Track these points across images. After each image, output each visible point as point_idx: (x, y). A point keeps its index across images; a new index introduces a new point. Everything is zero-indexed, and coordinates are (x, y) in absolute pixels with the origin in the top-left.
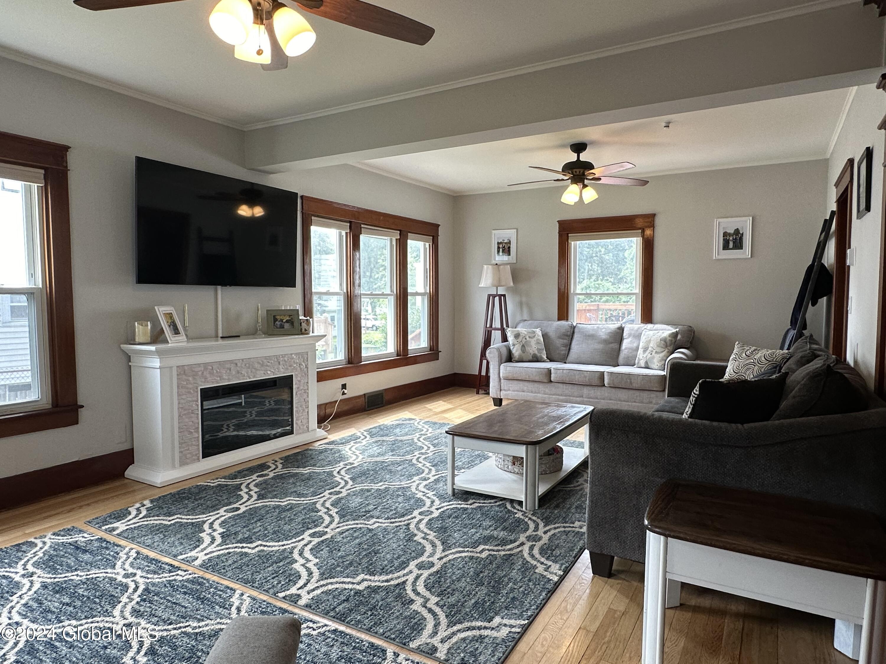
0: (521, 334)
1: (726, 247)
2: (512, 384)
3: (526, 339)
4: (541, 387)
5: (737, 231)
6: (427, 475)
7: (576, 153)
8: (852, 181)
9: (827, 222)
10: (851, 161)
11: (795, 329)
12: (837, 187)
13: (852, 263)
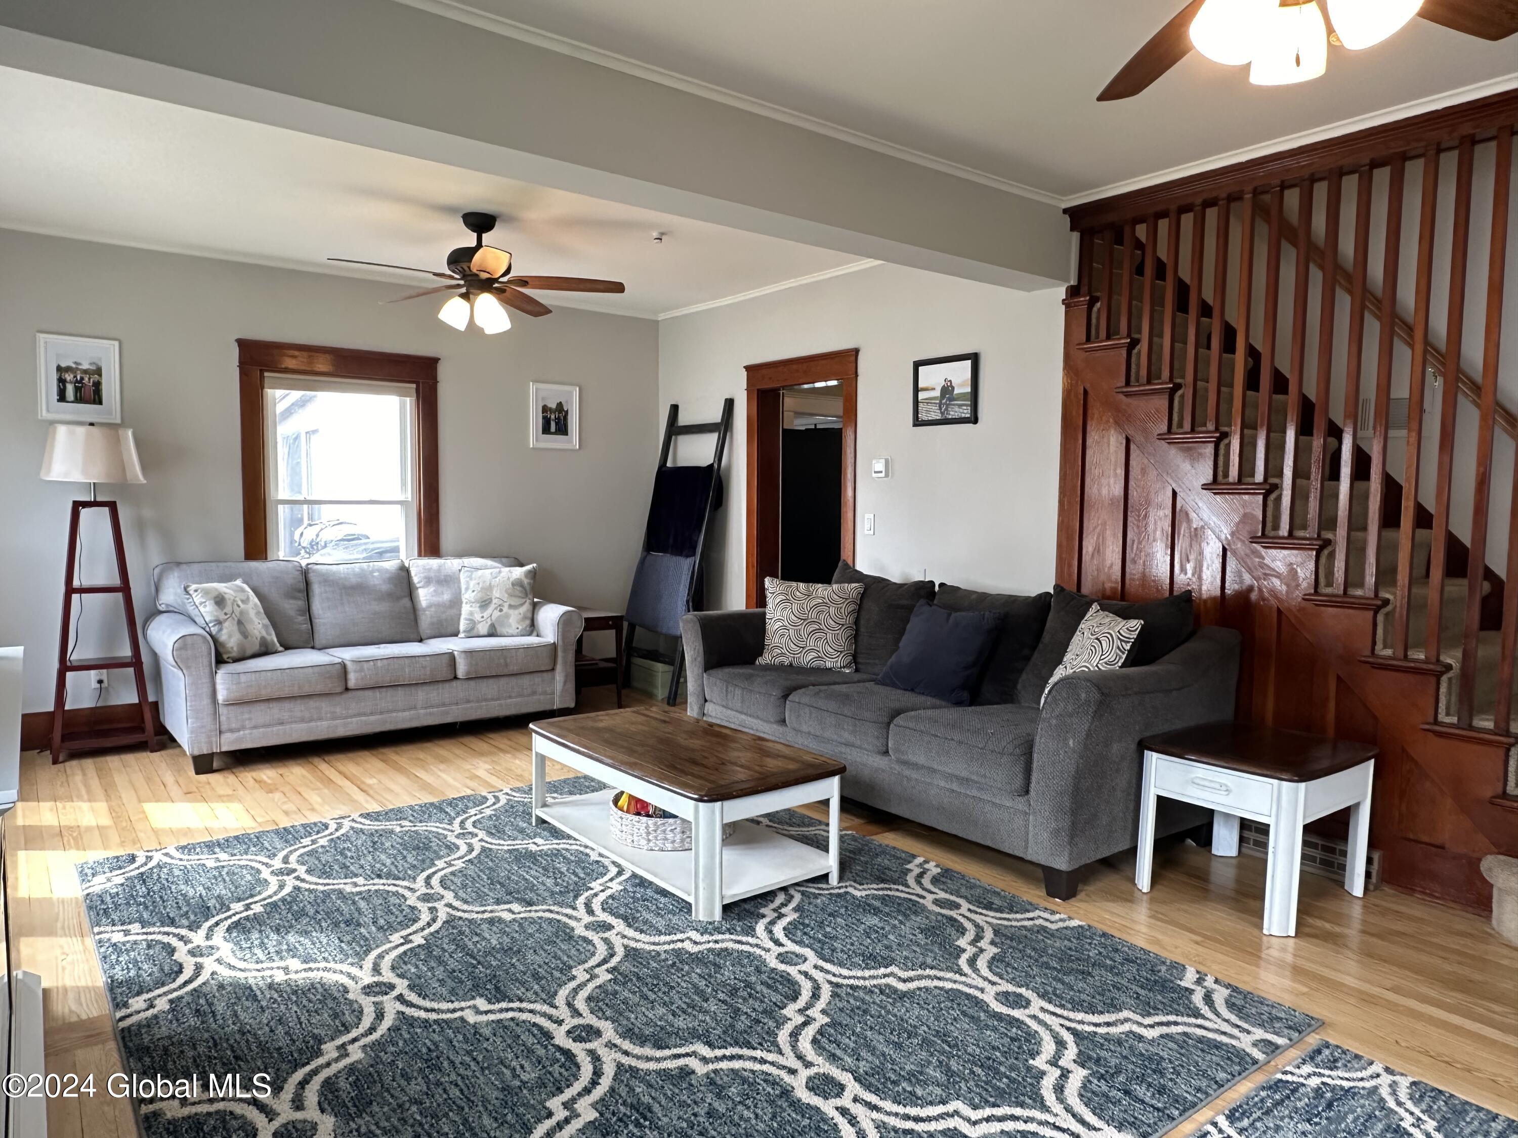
1: (546, 430)
3: (239, 606)
4: (325, 705)
5: (560, 405)
6: (578, 920)
7: (474, 231)
8: (857, 375)
9: (675, 409)
10: (856, 351)
11: (694, 554)
12: (752, 370)
13: (887, 475)
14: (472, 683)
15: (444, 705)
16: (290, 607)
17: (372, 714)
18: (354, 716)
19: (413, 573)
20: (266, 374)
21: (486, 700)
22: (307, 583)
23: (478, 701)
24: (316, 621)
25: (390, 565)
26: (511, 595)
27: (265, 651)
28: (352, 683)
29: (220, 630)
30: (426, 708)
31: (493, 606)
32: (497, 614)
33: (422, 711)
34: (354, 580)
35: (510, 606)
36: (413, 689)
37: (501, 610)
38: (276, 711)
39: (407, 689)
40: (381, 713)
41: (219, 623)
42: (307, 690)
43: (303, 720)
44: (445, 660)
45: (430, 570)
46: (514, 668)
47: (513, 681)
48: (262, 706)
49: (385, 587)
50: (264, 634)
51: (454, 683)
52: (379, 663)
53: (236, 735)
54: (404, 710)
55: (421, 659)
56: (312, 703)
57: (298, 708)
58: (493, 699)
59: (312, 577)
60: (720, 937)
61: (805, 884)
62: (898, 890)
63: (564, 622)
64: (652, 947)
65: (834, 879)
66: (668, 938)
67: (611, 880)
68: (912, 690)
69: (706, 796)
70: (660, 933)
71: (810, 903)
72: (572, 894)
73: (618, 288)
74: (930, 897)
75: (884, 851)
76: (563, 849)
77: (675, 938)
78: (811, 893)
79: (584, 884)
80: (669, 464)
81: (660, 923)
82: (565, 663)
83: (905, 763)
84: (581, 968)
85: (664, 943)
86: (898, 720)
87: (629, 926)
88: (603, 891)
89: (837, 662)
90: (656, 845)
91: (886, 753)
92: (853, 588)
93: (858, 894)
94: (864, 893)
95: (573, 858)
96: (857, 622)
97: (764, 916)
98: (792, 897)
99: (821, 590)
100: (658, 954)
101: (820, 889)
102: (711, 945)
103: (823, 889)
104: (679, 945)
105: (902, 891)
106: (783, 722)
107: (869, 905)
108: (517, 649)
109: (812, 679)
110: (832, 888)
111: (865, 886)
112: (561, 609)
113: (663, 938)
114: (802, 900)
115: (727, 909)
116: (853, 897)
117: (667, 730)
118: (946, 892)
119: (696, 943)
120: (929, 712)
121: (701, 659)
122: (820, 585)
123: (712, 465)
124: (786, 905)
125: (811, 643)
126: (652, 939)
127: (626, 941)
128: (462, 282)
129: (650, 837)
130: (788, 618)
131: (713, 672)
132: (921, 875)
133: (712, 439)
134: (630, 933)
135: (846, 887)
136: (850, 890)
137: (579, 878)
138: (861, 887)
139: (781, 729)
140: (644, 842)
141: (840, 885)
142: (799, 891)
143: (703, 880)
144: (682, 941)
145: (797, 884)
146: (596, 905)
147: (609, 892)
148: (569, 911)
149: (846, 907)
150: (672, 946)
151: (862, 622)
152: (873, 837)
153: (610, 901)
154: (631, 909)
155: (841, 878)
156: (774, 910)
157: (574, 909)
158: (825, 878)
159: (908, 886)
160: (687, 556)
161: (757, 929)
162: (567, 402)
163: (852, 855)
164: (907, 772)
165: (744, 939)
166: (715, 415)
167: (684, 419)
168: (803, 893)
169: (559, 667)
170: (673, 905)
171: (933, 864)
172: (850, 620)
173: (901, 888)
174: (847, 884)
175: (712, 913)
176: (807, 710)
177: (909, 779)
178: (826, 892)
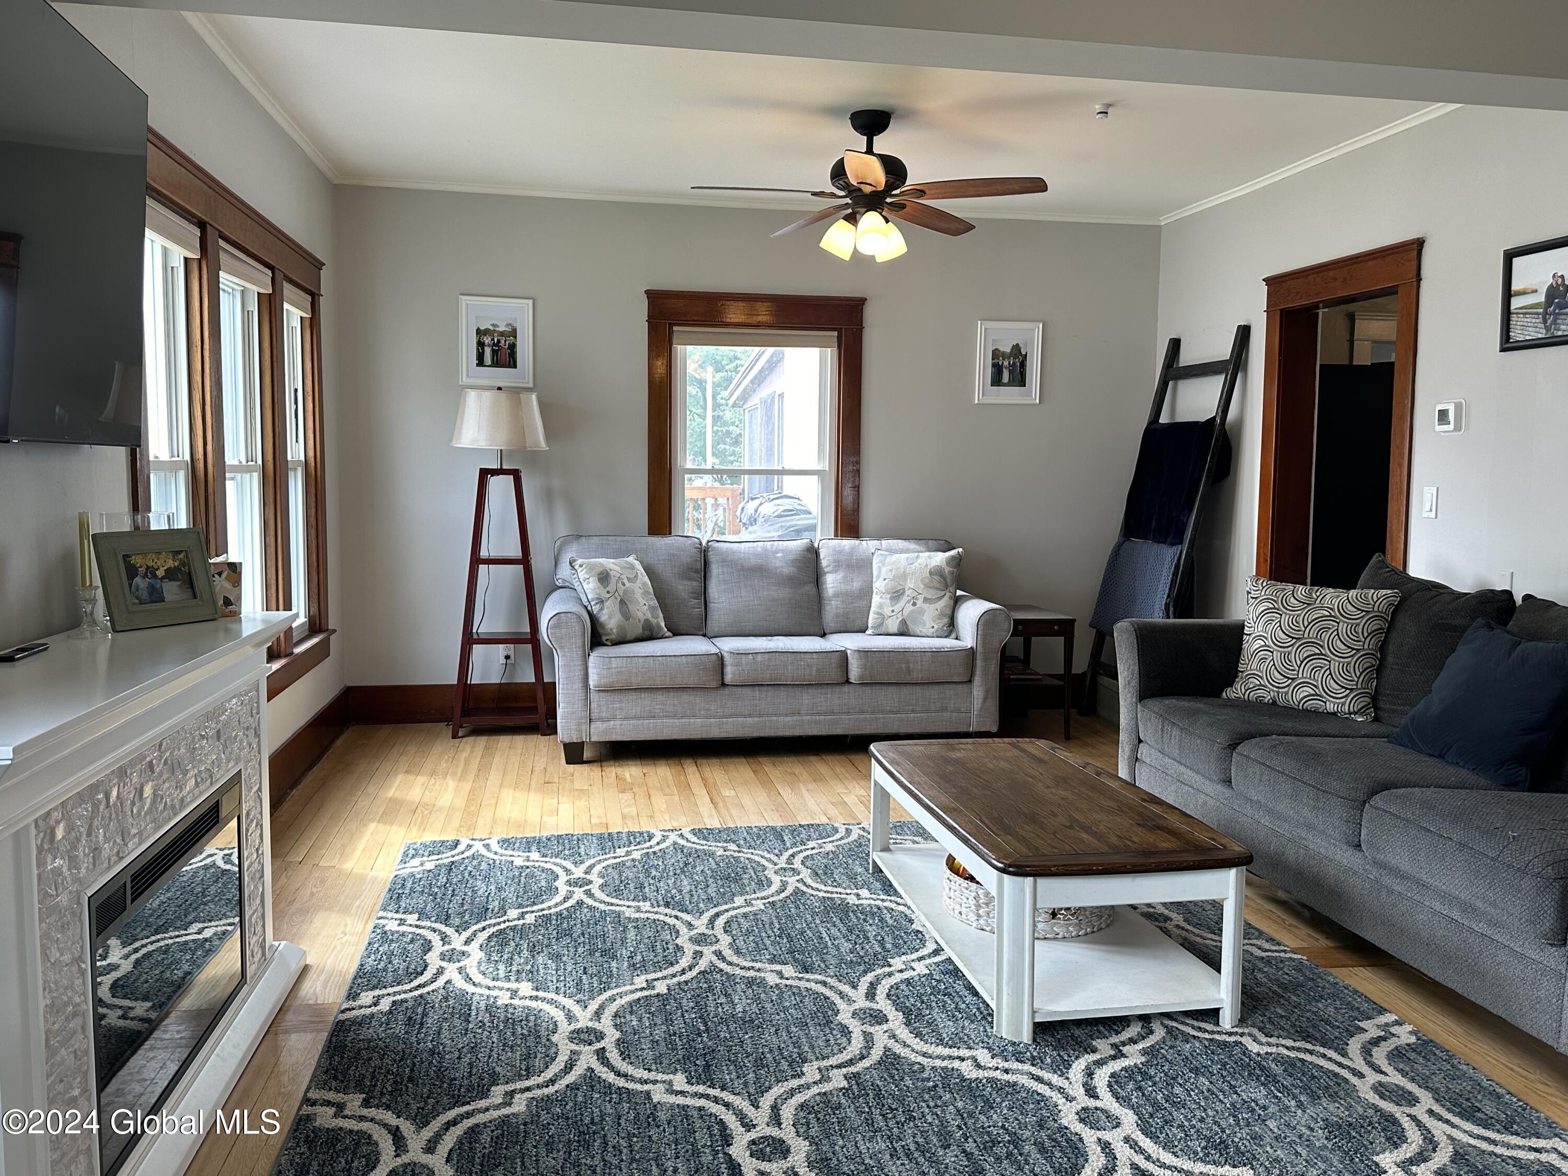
0: (612, 573)
1: (997, 381)
2: (621, 702)
3: (624, 584)
4: (699, 701)
5: (1016, 348)
6: (850, 1001)
7: (864, 134)
8: (1419, 279)
9: (1175, 344)
10: (1419, 244)
11: (1181, 542)
12: (1273, 283)
13: (1458, 428)
14: (867, 690)
15: (833, 713)
16: (684, 588)
17: (750, 715)
18: (731, 716)
19: (823, 553)
20: (675, 328)
21: (883, 712)
22: (706, 563)
23: (873, 713)
24: (711, 606)
25: (799, 544)
26: (928, 586)
27: (649, 635)
28: (728, 678)
29: (602, 609)
30: (812, 714)
31: (905, 598)
32: (909, 608)
33: (807, 718)
34: (753, 561)
35: (926, 600)
36: (797, 690)
37: (914, 604)
38: (646, 702)
39: (790, 689)
40: (760, 716)
41: (601, 601)
42: (679, 681)
43: (675, 716)
44: (835, 660)
45: (840, 552)
46: (916, 676)
47: (918, 690)
48: (633, 696)
49: (786, 571)
50: (649, 616)
51: (846, 688)
52: (759, 658)
53: (605, 725)
54: (786, 715)
55: (808, 656)
56: (686, 697)
57: (671, 702)
58: (891, 712)
59: (712, 557)
60: (1015, 1065)
61: (1181, 1018)
62: (1324, 1056)
63: (986, 622)
64: (920, 1059)
65: (1227, 1020)
66: (946, 1051)
67: (920, 959)
68: (1441, 757)
69: (1010, 866)
70: (941, 1042)
71: (1171, 1047)
72: (862, 968)
73: (1038, 185)
74: (1372, 1077)
75: (1337, 993)
76: (886, 908)
77: (955, 1052)
78: (1183, 1033)
79: (885, 958)
80: (1164, 419)
81: (947, 1027)
82: (985, 674)
83: (1383, 866)
84: (816, 1064)
85: (938, 1057)
86: (1377, 800)
87: (908, 1024)
88: (901, 971)
89: (1344, 704)
91: (1358, 846)
92: (1381, 597)
93: (1254, 1048)
94: (1264, 1050)
95: (890, 922)
96: (1383, 648)
97: (1094, 1050)
98: (1152, 1032)
99: (1331, 597)
100: (923, 1068)
101: (1200, 1029)
102: (998, 1074)
103: (1206, 1031)
104: (956, 1064)
105: (1330, 1059)
106: (1228, 781)
107: (1262, 1068)
108: (923, 652)
110: (1219, 1033)
111: (1273, 1040)
112: (989, 605)
113: (941, 1050)
114: (1164, 1041)
115: (1043, 1030)
116: (1245, 1051)
118: (1404, 1074)
119: (979, 1066)
120: (1429, 793)
121: (1135, 683)
122: (1331, 590)
123: (1214, 418)
124: (1135, 1042)
125: (1305, 673)
126: (926, 1048)
127: (891, 1043)
128: (848, 200)
129: (981, 912)
130: (1274, 636)
131: (1150, 702)
132: (1376, 1042)
133: (1216, 384)
134: (904, 1033)
135: (1242, 1035)
136: (1247, 1041)
137: (884, 948)
138: (1264, 1039)
139: (1227, 792)
140: (973, 917)
141: (1235, 1029)
142: (1166, 1027)
144: (962, 1059)
145: (1168, 1015)
146: (883, 988)
147: (907, 975)
148: (846, 988)
149: (1224, 1065)
150: (945, 1063)
151: (1391, 648)
152: (1332, 970)
153: (903, 987)
154: (923, 1002)
155: (1242, 1021)
156: (1115, 1046)
157: (855, 987)
158: (1213, 1014)
159: (1344, 1054)
160: (1173, 545)
161: (1074, 1066)
162: (1026, 344)
163: (1279, 991)
164: (1387, 880)
165: (1046, 1075)
166: (1223, 350)
167: (1187, 358)
168: (1170, 1031)
169: (977, 680)
171: (1409, 1028)
172: (1370, 644)
173: (1331, 1053)
174: (1246, 1031)
175: (1019, 1032)
176: (1257, 769)
177: (1390, 892)
178: (1207, 1036)
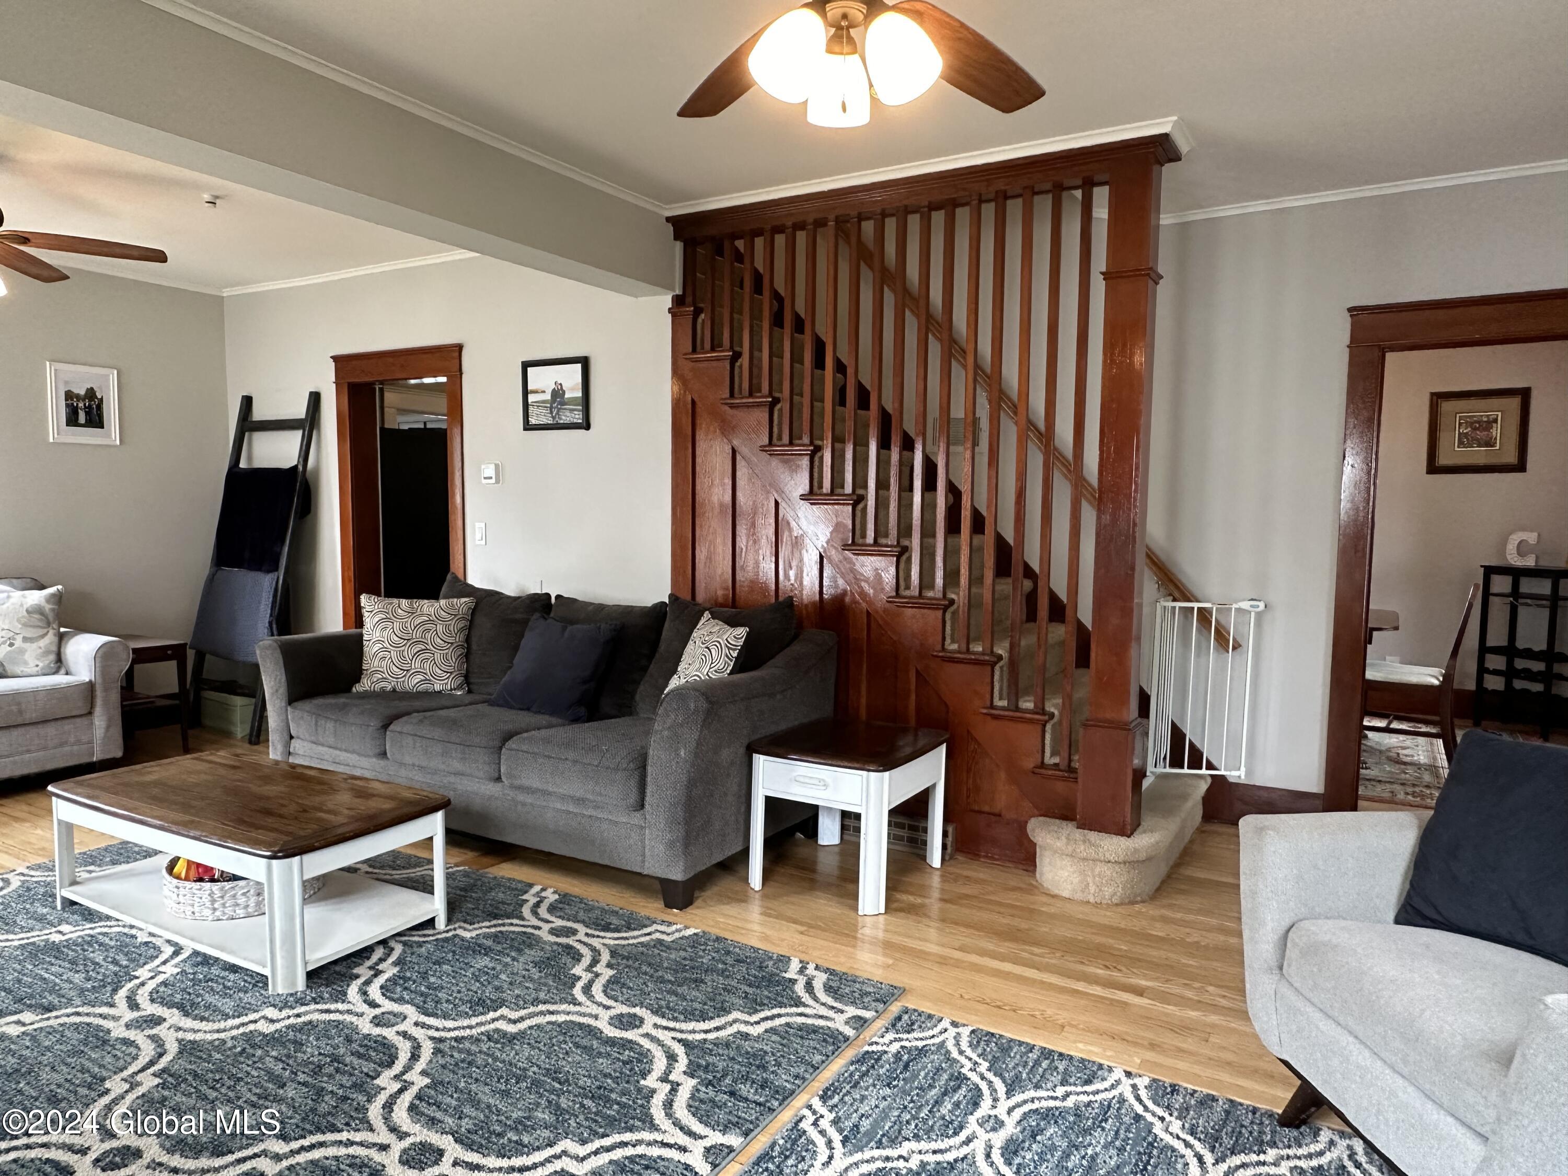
1: (72, 421)
5: (91, 391)
6: (115, 1019)
8: (461, 374)
9: (247, 402)
10: (459, 348)
11: (276, 569)
12: (342, 362)
13: (497, 482)
26: (26, 626)
32: (5, 649)
35: (25, 639)
37: (10, 645)
46: (29, 716)
47: (32, 731)
60: (303, 1009)
61: (408, 933)
62: (512, 924)
63: (104, 656)
64: (216, 1036)
65: (441, 924)
66: (237, 1021)
67: (164, 963)
68: (528, 709)
69: (279, 851)
70: (226, 1017)
71: (412, 954)
73: (160, 257)
74: (546, 927)
75: (498, 883)
76: (99, 934)
77: (244, 1019)
78: (415, 942)
80: (243, 465)
81: (227, 1005)
83: (520, 788)
84: (117, 1078)
85: (232, 1028)
86: (511, 744)
87: (187, 1014)
88: (152, 978)
89: (446, 684)
90: (224, 913)
91: (499, 779)
92: (463, 603)
93: (467, 935)
94: (474, 934)
96: (468, 640)
97: (357, 977)
98: (392, 949)
99: (427, 607)
100: (224, 1042)
101: (425, 936)
102: (292, 1021)
103: (429, 935)
104: (252, 1027)
105: (517, 925)
106: (383, 754)
107: (479, 946)
108: (37, 692)
109: (417, 704)
110: (439, 933)
111: (476, 926)
113: (231, 1022)
114: (404, 952)
115: (312, 975)
116: (463, 939)
117: (236, 777)
118: (563, 919)
119: (272, 1021)
120: (543, 732)
121: (283, 690)
122: (426, 601)
123: (296, 467)
124: (385, 960)
125: (416, 665)
126: (216, 1026)
127: (180, 1035)
129: (216, 906)
130: (389, 640)
131: (299, 704)
132: (537, 905)
133: (295, 438)
134: (188, 1023)
135: (455, 929)
136: (459, 932)
137: (120, 966)
138: (471, 927)
139: (382, 763)
140: (207, 912)
141: (448, 928)
142: (401, 942)
143: (281, 948)
144: (255, 1022)
145: (399, 934)
146: (142, 997)
147: (160, 978)
148: (105, 1010)
149: (454, 952)
150: (241, 1030)
151: (474, 640)
152: (487, 870)
153: (162, 989)
154: (189, 994)
155: (449, 921)
156: (370, 968)
157: (112, 1005)
158: (431, 923)
159: (523, 919)
160: (269, 571)
161: (349, 992)
162: (100, 388)
163: (462, 893)
164: (521, 797)
165: (333, 1007)
166: (299, 411)
167: (260, 413)
168: (405, 944)
169: (98, 710)
170: (245, 981)
171: (552, 890)
172: (461, 637)
173: (515, 921)
174: (457, 926)
175: (294, 984)
176: (410, 739)
177: (524, 804)
178: (431, 938)
